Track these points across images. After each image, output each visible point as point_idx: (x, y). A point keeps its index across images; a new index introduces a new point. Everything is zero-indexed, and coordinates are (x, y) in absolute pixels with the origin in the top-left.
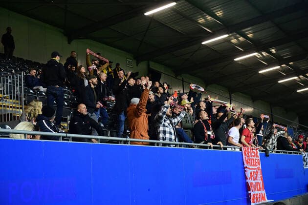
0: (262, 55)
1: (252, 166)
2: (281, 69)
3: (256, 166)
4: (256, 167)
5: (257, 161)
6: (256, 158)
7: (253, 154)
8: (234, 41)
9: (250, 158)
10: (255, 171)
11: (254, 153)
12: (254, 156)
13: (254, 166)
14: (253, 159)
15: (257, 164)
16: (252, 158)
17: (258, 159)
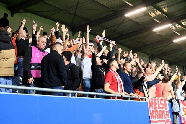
0: (175, 27)
1: (160, 118)
3: (165, 118)
4: (165, 120)
5: (165, 113)
6: (164, 110)
7: (161, 106)
8: (152, 15)
9: (158, 110)
10: (164, 123)
11: (162, 104)
12: (162, 108)
13: (162, 118)
14: (162, 111)
15: (166, 116)
16: (160, 110)
17: (167, 112)
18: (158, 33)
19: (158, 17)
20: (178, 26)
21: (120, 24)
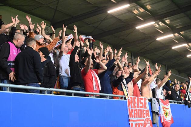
0: (159, 25)
1: (139, 117)
2: (174, 37)
3: (144, 117)
4: (144, 119)
5: (145, 112)
6: (144, 109)
7: (140, 105)
9: (137, 109)
10: (143, 122)
11: (142, 103)
12: (141, 107)
13: (141, 117)
14: (141, 110)
15: (145, 115)
16: (139, 109)
17: (147, 111)
18: (141, 31)
19: (141, 15)
20: (161, 24)
21: (103, 20)
